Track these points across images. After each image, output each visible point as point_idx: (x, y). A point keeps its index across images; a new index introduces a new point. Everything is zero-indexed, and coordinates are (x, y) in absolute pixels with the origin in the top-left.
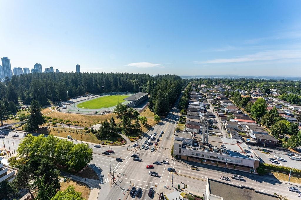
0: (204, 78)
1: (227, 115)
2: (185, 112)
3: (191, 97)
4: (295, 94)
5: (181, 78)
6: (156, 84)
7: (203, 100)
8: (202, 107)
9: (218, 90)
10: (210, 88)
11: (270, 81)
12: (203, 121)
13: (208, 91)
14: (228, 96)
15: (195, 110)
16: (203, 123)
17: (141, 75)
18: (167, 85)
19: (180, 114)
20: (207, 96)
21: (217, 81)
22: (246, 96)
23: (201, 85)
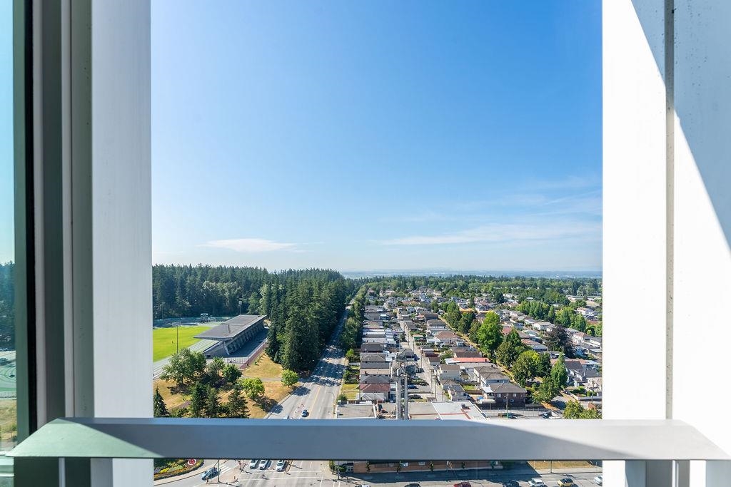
0: (390, 275)
1: (439, 352)
2: (355, 354)
3: (366, 319)
4: (538, 302)
5: (342, 277)
6: (285, 292)
7: (391, 323)
8: (391, 341)
9: (418, 301)
10: (403, 297)
11: (502, 279)
12: (395, 370)
13: (400, 304)
14: (437, 311)
15: (377, 349)
16: (395, 375)
17: (246, 269)
18: (311, 293)
19: (344, 362)
20: (398, 315)
21: (415, 282)
22: (467, 310)
23: (384, 290)
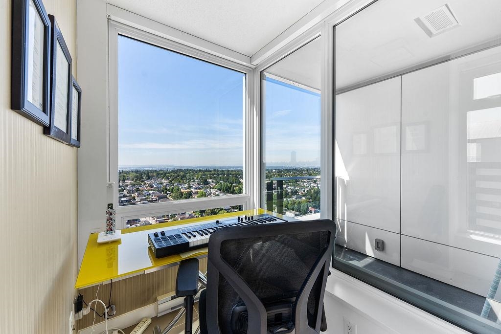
1: (168, 219)
4: (226, 183)
9: (152, 187)
13: (138, 190)
14: (166, 193)
20: (136, 198)
21: (149, 174)
22: (186, 190)
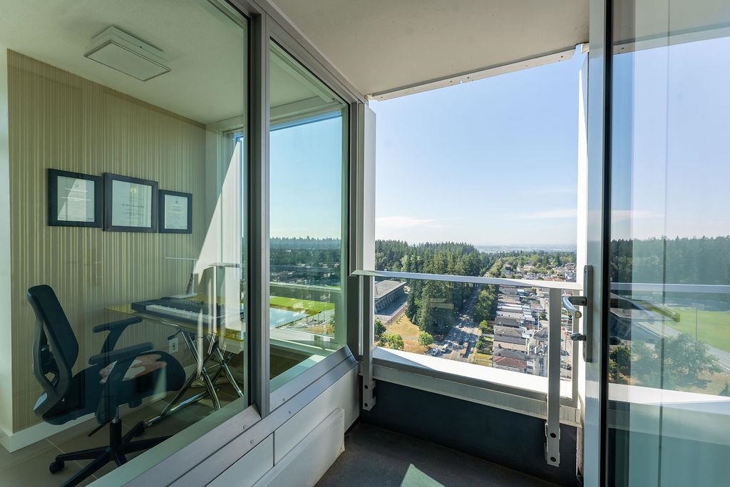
0: (529, 250)
2: (488, 326)
3: (501, 293)
5: (476, 251)
6: (422, 262)
7: (530, 299)
8: (529, 317)
9: (563, 279)
10: (545, 274)
12: (532, 347)
15: (513, 324)
16: (532, 352)
17: (390, 242)
18: (446, 265)
19: (477, 331)
20: (538, 292)
21: (560, 258)
23: (522, 265)
